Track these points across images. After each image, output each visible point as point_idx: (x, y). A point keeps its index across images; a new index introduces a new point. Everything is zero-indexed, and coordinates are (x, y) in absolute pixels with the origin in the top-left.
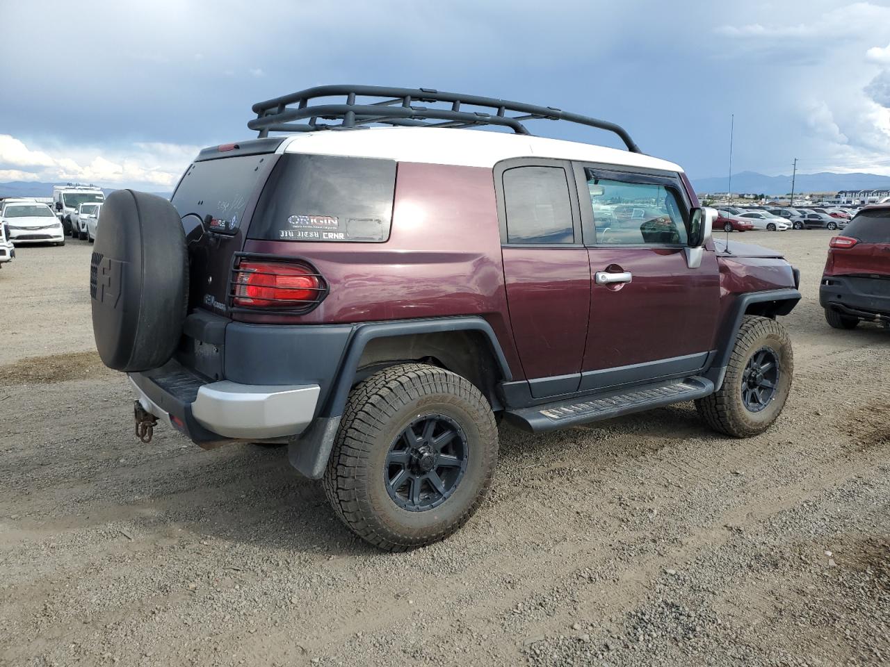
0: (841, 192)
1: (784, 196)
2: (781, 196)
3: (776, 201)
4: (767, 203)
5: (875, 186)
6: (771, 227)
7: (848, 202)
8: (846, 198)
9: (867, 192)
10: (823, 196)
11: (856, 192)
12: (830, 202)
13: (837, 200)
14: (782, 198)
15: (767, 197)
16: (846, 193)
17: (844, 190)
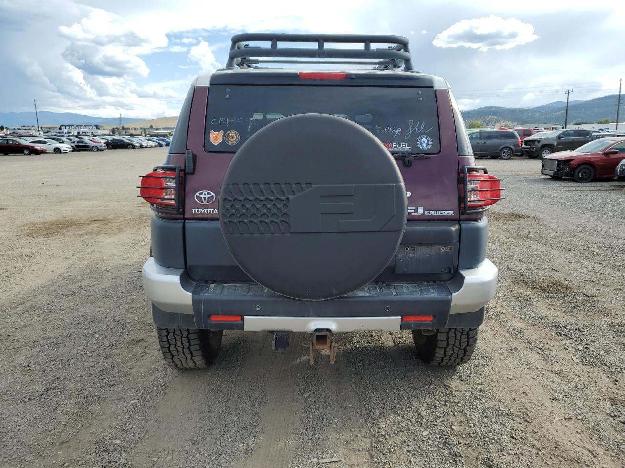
0: (62, 125)
1: (20, 128)
2: (18, 128)
3: (15, 131)
4: (8, 133)
5: (83, 122)
6: (57, 150)
7: (69, 132)
8: (67, 129)
9: (79, 126)
10: (50, 128)
11: (72, 126)
12: (56, 132)
13: (59, 131)
14: (19, 129)
15: (7, 128)
16: (65, 126)
17: (64, 124)
